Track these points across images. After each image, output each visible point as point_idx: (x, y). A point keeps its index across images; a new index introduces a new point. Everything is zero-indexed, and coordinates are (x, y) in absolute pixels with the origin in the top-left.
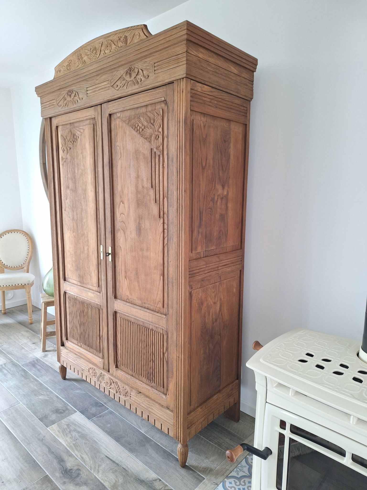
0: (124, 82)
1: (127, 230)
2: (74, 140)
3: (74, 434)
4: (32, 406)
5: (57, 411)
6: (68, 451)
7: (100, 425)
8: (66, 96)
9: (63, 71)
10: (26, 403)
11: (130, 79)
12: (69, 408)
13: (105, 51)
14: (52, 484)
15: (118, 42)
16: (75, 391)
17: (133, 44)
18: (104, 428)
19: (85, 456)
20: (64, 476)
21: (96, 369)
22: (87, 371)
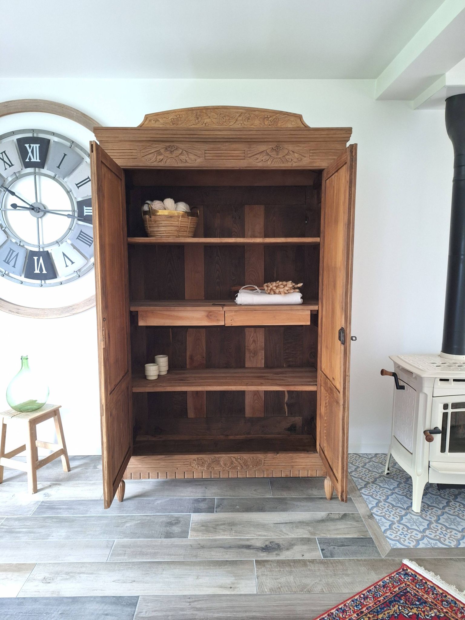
0: (268, 157)
3: (222, 527)
4: (134, 535)
5: (170, 524)
6: (240, 539)
7: (230, 511)
8: (162, 151)
9: (164, 123)
10: (122, 537)
11: (277, 157)
12: (177, 516)
13: (244, 122)
14: (271, 561)
15: (265, 120)
16: (156, 504)
17: (287, 128)
18: (238, 511)
19: (260, 533)
20: (269, 552)
21: (205, 457)
22: (187, 465)
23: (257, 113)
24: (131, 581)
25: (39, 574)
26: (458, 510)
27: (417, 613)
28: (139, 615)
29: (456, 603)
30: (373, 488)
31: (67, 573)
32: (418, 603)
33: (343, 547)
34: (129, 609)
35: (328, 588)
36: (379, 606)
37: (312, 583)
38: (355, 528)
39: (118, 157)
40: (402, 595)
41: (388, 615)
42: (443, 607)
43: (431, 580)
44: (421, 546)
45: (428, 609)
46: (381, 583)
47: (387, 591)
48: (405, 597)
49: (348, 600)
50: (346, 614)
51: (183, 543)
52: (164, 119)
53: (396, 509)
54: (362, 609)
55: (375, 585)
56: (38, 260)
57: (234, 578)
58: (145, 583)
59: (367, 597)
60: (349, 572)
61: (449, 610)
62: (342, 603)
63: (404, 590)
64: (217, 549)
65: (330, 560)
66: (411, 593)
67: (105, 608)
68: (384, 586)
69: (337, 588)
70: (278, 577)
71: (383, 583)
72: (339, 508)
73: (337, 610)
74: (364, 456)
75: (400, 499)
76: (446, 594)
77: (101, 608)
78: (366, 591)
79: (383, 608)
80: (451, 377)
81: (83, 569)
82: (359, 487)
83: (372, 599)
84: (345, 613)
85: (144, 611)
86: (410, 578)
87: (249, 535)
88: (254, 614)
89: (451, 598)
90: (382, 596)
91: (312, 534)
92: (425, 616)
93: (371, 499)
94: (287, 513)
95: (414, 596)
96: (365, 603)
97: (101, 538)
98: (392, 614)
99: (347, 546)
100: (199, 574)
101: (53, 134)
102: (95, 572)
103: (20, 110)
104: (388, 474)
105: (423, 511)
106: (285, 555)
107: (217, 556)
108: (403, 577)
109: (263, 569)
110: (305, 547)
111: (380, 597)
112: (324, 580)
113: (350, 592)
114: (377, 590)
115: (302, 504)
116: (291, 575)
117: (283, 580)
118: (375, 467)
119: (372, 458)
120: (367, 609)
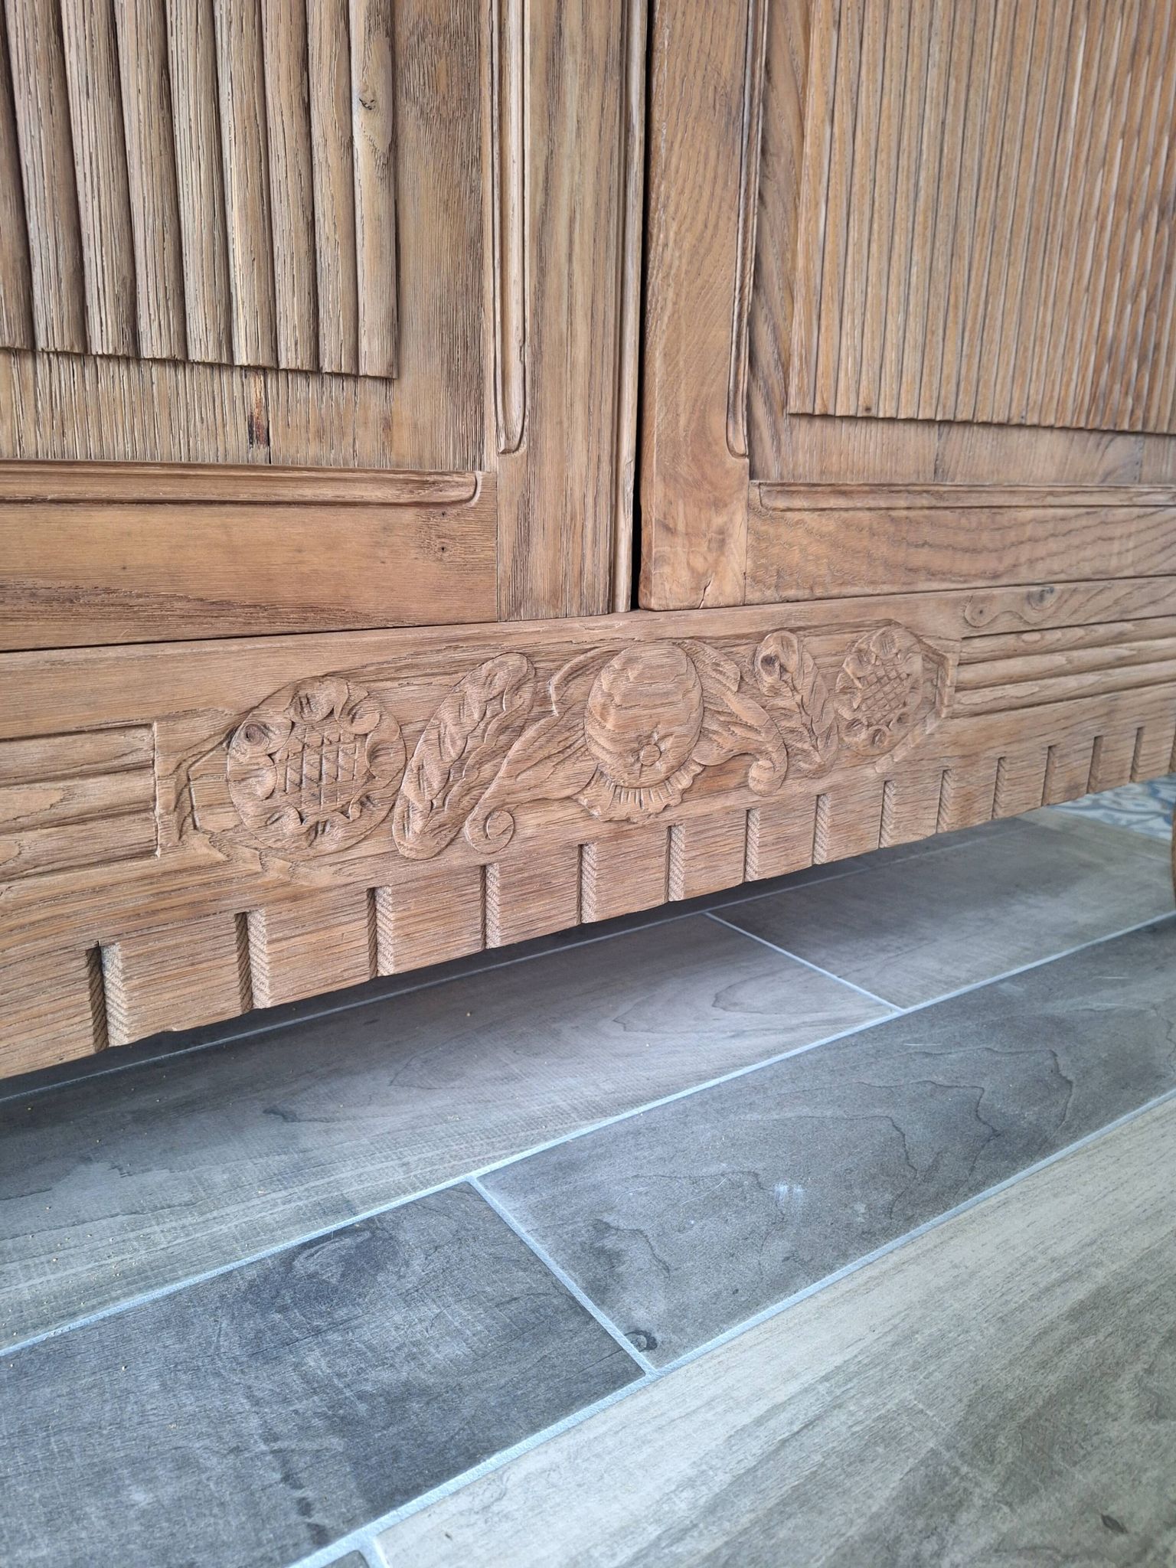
21: (397, 672)
22: (135, 832)
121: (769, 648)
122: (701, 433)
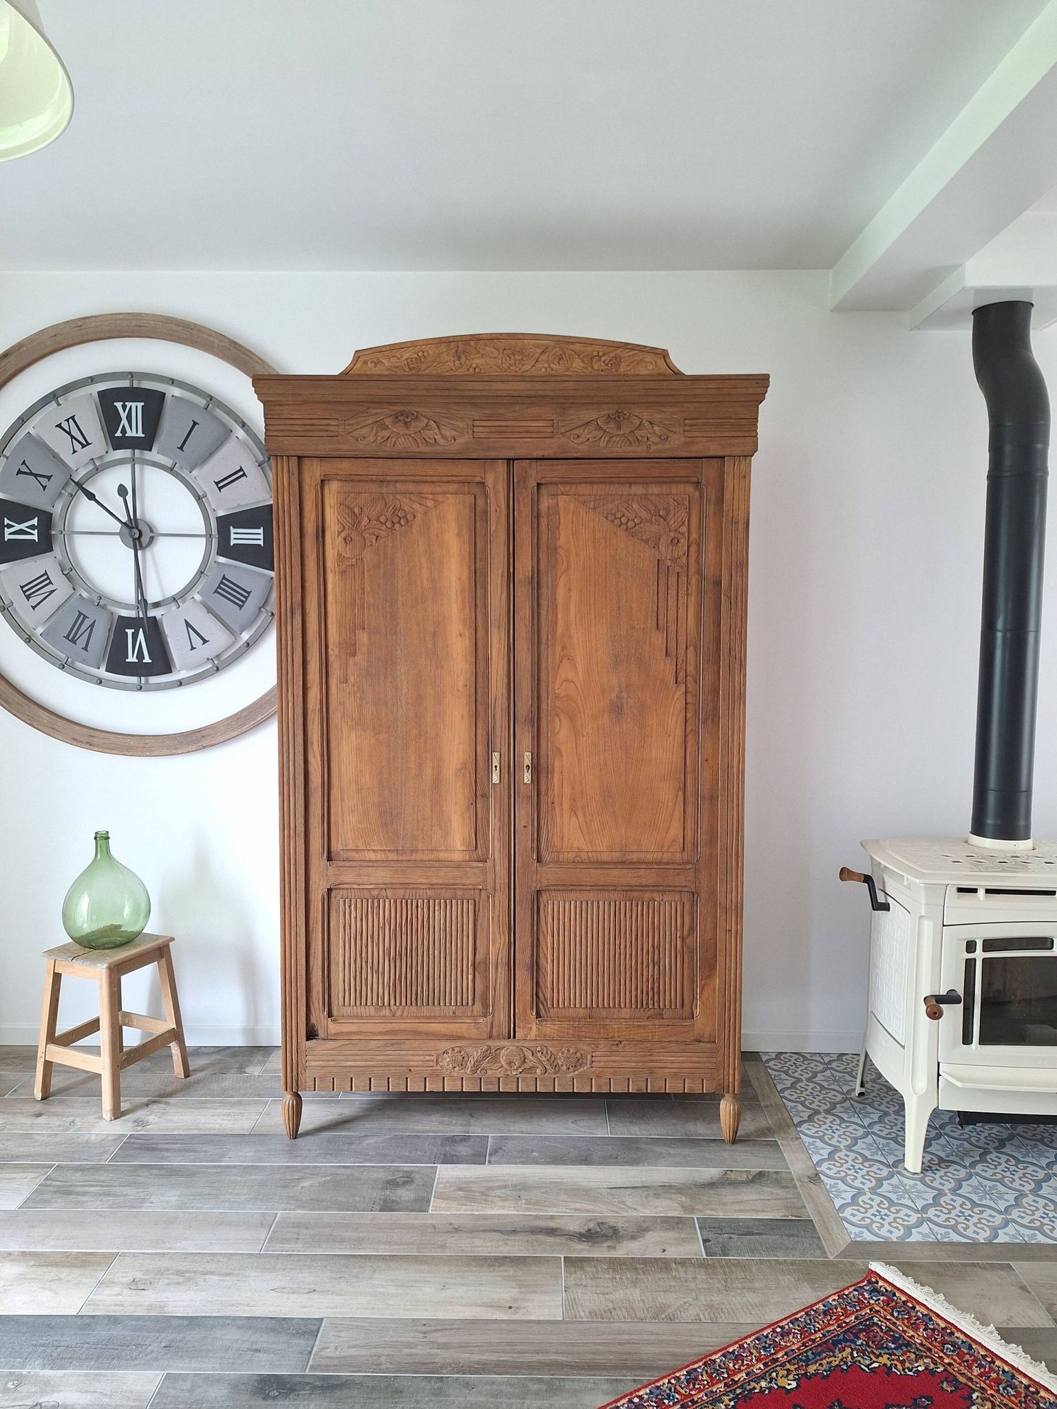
0: (600, 433)
1: (582, 713)
2: (396, 520)
3: (498, 1192)
4: (315, 1203)
5: (393, 1184)
6: (536, 1216)
7: (518, 1161)
8: (387, 422)
9: (392, 366)
10: (293, 1207)
11: (618, 433)
12: (407, 1169)
13: (552, 365)
14: (597, 1260)
15: (594, 360)
16: (364, 1144)
17: (638, 375)
18: (536, 1162)
19: (578, 1206)
20: (594, 1243)
21: (468, 1047)
22: (431, 1064)
23: (577, 347)
24: (307, 1291)
25: (122, 1272)
26: (1003, 1171)
27: (889, 1363)
28: (321, 1353)
29: (970, 1348)
30: (825, 1123)
31: (179, 1273)
32: (893, 1346)
33: (748, 1237)
34: (302, 1342)
35: (709, 1314)
36: (811, 1349)
37: (679, 1304)
38: (777, 1201)
39: (299, 434)
40: (861, 1331)
41: (828, 1366)
42: (945, 1354)
43: (925, 1303)
44: (915, 1237)
45: (913, 1356)
46: (821, 1306)
47: (831, 1322)
48: (867, 1333)
49: (749, 1336)
50: (743, 1362)
51: (417, 1222)
52: (393, 360)
53: (871, 1166)
54: (775, 1354)
55: (808, 1310)
56: (135, 636)
57: (519, 1290)
58: (337, 1295)
59: (789, 1333)
60: (757, 1285)
61: (955, 1360)
62: (736, 1343)
63: (867, 1320)
64: (487, 1235)
65: (719, 1261)
66: (880, 1327)
67: (256, 1337)
68: (825, 1313)
69: (729, 1313)
70: (609, 1290)
71: (824, 1306)
72: (747, 1161)
73: (723, 1355)
74: (814, 1058)
75: (881, 1146)
76: (953, 1330)
77: (245, 1338)
78: (788, 1320)
79: (819, 1354)
80: (982, 884)
81: (211, 1267)
82: (796, 1120)
83: (799, 1336)
84: (740, 1362)
85: (332, 1345)
86: (882, 1298)
87: (555, 1210)
88: (554, 1357)
89: (962, 1337)
90: (819, 1330)
91: (685, 1209)
92: (904, 1370)
93: (819, 1144)
94: (640, 1168)
95: (885, 1333)
96: (782, 1343)
97: (250, 1209)
98: (837, 1366)
99: (757, 1234)
100: (447, 1280)
101: (172, 382)
102: (235, 1272)
103: (107, 335)
104: (861, 1094)
105: (927, 1170)
106: (627, 1249)
107: (487, 1247)
108: (867, 1296)
109: (579, 1274)
110: (671, 1235)
111: (816, 1332)
112: (702, 1298)
113: (754, 1321)
114: (810, 1320)
115: (671, 1151)
116: (636, 1287)
117: (619, 1295)
118: (835, 1081)
119: (830, 1062)
120: (786, 1354)
121: (539, 1049)
122: (525, 1011)
